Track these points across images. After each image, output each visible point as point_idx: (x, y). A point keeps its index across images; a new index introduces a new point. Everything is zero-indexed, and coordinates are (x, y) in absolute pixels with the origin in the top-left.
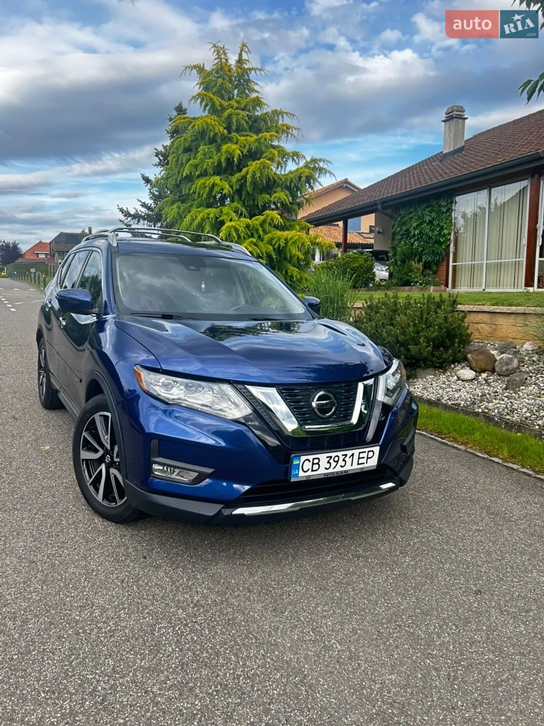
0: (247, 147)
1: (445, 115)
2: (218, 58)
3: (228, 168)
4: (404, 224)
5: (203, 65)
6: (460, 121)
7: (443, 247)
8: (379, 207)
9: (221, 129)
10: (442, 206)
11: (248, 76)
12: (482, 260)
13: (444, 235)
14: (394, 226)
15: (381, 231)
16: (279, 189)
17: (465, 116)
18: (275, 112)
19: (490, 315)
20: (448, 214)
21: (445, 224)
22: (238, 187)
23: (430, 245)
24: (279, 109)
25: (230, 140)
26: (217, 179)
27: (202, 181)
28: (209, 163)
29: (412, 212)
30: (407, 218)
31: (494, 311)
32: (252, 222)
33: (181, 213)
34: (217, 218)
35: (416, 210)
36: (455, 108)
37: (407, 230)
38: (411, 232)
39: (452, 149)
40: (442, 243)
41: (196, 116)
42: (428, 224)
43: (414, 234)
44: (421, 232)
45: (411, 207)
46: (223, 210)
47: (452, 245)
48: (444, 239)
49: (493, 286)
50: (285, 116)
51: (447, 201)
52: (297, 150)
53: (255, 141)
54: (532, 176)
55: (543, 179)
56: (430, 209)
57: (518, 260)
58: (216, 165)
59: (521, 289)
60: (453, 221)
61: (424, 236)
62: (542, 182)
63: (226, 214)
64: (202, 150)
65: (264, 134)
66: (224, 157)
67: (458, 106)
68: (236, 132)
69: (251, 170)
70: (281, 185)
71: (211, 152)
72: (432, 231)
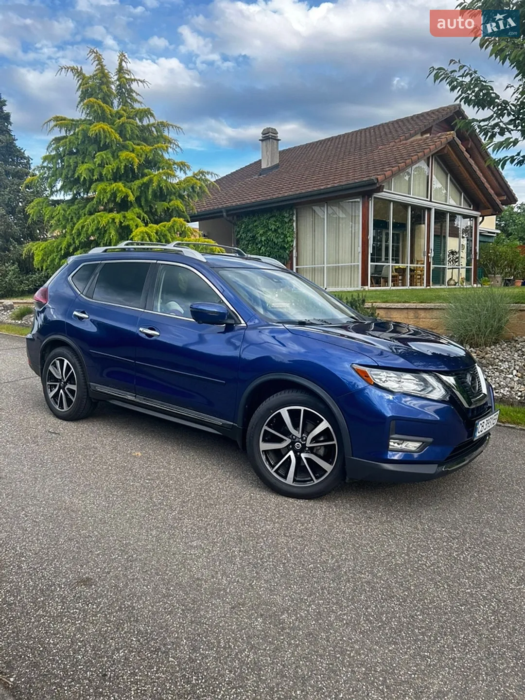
0: (144, 156)
1: (262, 135)
2: (99, 64)
3: (128, 174)
4: (248, 231)
5: (81, 68)
6: (275, 141)
7: (287, 252)
8: (224, 214)
9: (118, 136)
10: (284, 217)
11: (129, 85)
12: (324, 264)
13: (288, 242)
14: (239, 232)
15: (205, 234)
16: (173, 197)
17: (278, 138)
18: (163, 124)
20: (290, 224)
21: (288, 232)
22: (138, 194)
23: (276, 250)
24: (165, 121)
25: (125, 148)
26: (120, 185)
27: (101, 186)
28: (108, 170)
29: (255, 221)
30: (251, 225)
31: (390, 307)
32: (159, 227)
33: (67, 216)
34: (121, 223)
35: (259, 219)
36: (270, 130)
37: (254, 237)
38: (257, 238)
39: (270, 165)
40: (286, 249)
41: (75, 119)
42: (273, 232)
43: (261, 241)
44: (267, 239)
45: (254, 216)
46: (127, 215)
47: (295, 251)
48: (288, 245)
49: (333, 285)
50: (171, 128)
51: (289, 213)
52: (184, 161)
53: (151, 151)
54: (363, 197)
55: (371, 200)
56: (274, 219)
57: (353, 264)
58: (115, 171)
59: (360, 288)
60: (295, 230)
61: (270, 242)
62: (370, 202)
63: (131, 219)
64: (100, 156)
65: (159, 145)
66: (123, 164)
67: (272, 129)
68: (130, 140)
69: (155, 179)
70: (175, 194)
71: (108, 158)
72: (277, 238)
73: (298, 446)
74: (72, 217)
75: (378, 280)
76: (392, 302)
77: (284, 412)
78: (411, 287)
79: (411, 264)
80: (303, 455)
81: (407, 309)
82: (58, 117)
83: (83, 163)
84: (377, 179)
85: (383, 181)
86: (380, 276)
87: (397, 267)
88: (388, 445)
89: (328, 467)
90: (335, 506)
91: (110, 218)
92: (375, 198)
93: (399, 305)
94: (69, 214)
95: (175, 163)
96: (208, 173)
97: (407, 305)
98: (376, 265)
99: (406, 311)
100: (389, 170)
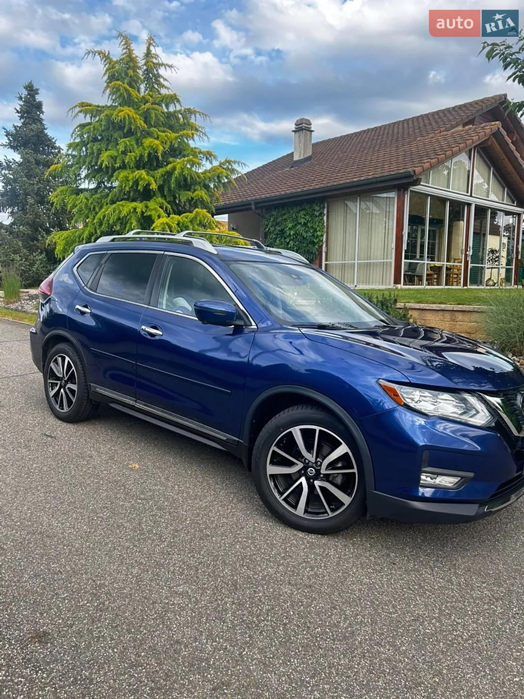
0: (169, 143)
1: (295, 126)
2: (127, 48)
3: (151, 162)
4: (277, 224)
5: (109, 52)
6: (308, 133)
7: (316, 247)
8: (253, 207)
9: (143, 123)
10: (315, 210)
11: (157, 70)
12: (354, 260)
13: (318, 236)
14: (268, 225)
15: (235, 228)
16: (198, 187)
17: (312, 129)
18: (190, 111)
19: (419, 311)
20: (320, 218)
21: (318, 226)
22: (161, 183)
23: (305, 245)
24: (192, 108)
25: (149, 134)
26: (143, 172)
27: (123, 174)
28: (131, 158)
29: (284, 214)
30: (280, 219)
31: (425, 308)
32: (182, 218)
33: (89, 205)
34: (143, 213)
35: (289, 213)
36: (304, 121)
37: (282, 230)
38: (286, 232)
39: (302, 157)
40: (316, 244)
41: (100, 105)
42: (302, 226)
43: (290, 234)
44: (296, 233)
45: (283, 209)
46: (149, 205)
47: (324, 246)
48: (318, 240)
49: (363, 282)
50: (198, 115)
51: (320, 206)
52: (210, 150)
53: (176, 138)
54: (399, 190)
55: (407, 193)
56: (304, 212)
57: (385, 261)
58: (138, 159)
59: (392, 286)
60: (325, 224)
61: (299, 237)
62: (406, 195)
63: (153, 209)
64: (123, 142)
65: (185, 132)
66: (147, 152)
67: (306, 119)
68: (155, 127)
69: (178, 166)
70: (200, 183)
71: (131, 145)
72: (306, 232)
73: (311, 471)
74: (95, 206)
75: (412, 278)
76: (427, 303)
77: (296, 432)
78: (446, 287)
79: (447, 262)
80: (317, 483)
81: (443, 310)
82: (84, 103)
83: (106, 150)
84: (414, 171)
85: (420, 174)
86: (414, 274)
87: (432, 265)
88: (420, 479)
89: (346, 500)
90: (353, 545)
91: (132, 207)
92: (411, 191)
93: (434, 306)
94: (92, 203)
95: (200, 152)
96: (235, 162)
97: (443, 306)
98: (410, 263)
99: (442, 313)
100: (428, 162)
